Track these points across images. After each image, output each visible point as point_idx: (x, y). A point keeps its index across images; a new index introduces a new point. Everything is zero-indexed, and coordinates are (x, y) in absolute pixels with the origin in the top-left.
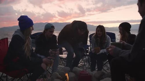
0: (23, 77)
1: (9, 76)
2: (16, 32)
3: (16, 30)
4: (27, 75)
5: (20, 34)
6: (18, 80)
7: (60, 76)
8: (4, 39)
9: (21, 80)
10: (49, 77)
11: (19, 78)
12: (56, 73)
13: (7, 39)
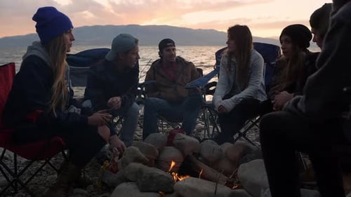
0: (53, 159)
1: (20, 157)
2: (30, 49)
3: (31, 45)
4: (64, 153)
5: (40, 53)
6: (41, 165)
7: (143, 156)
8: (5, 65)
9: (49, 166)
10: (117, 157)
11: (44, 161)
12: (132, 147)
13: (13, 65)
